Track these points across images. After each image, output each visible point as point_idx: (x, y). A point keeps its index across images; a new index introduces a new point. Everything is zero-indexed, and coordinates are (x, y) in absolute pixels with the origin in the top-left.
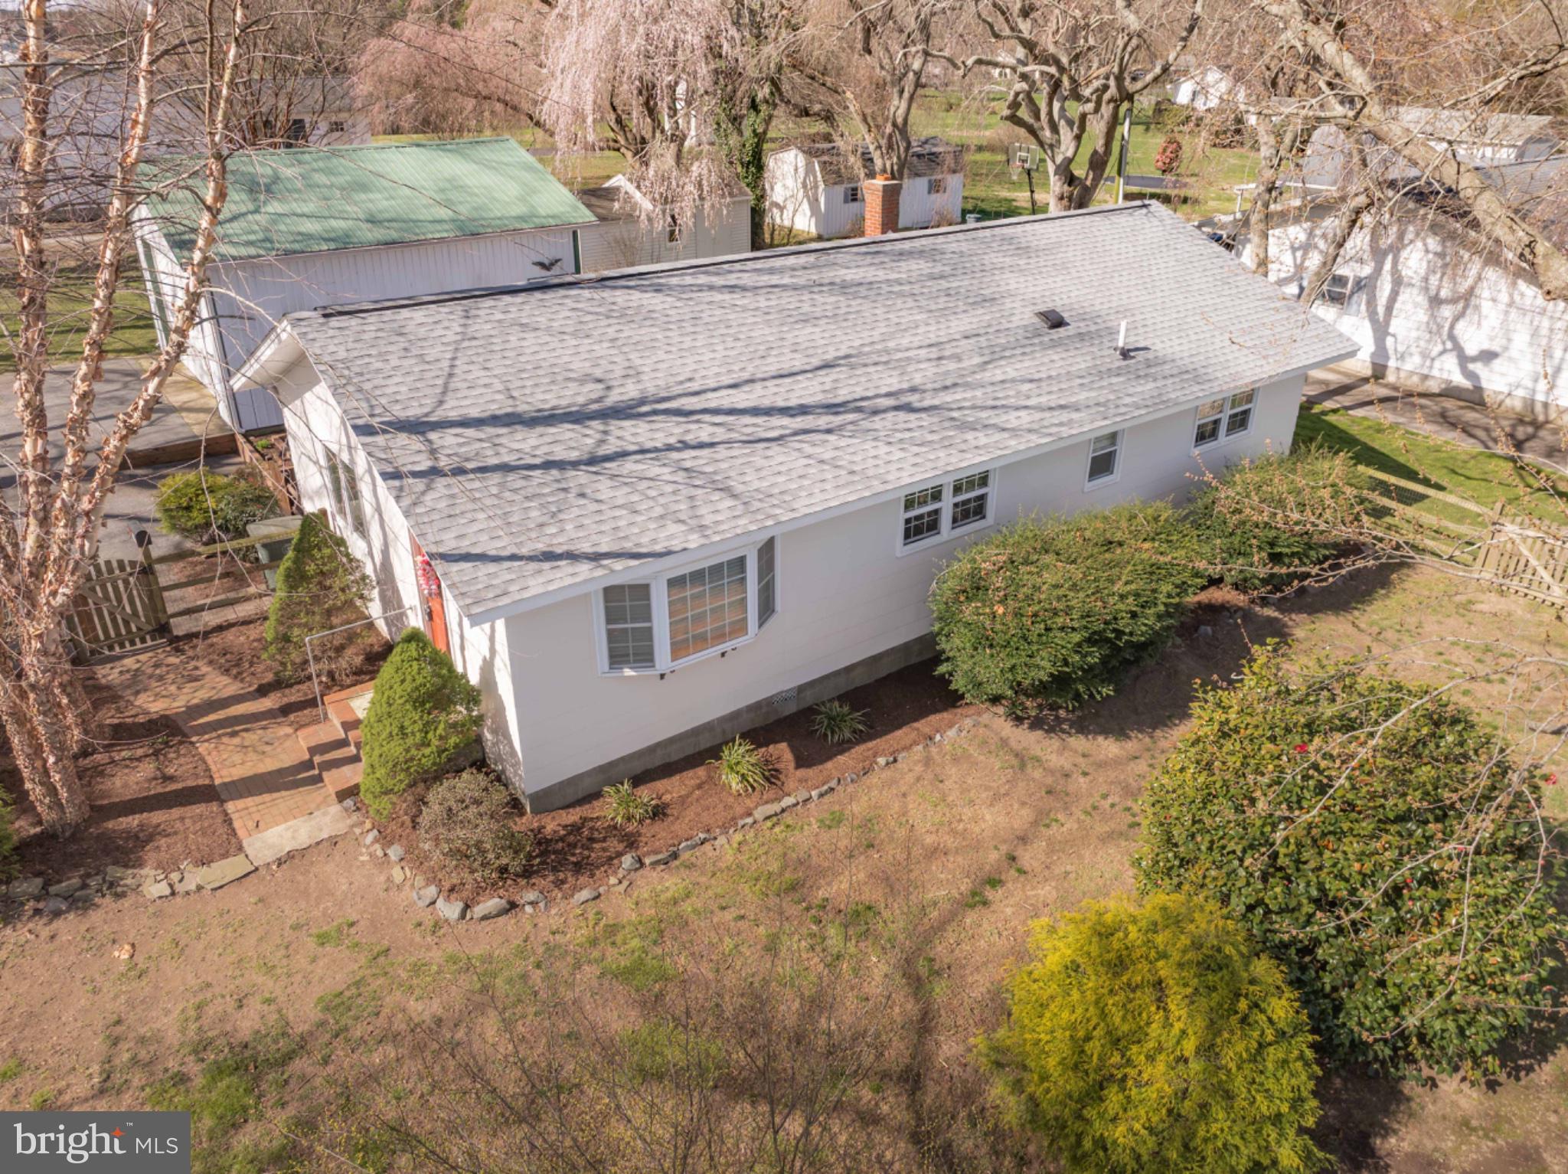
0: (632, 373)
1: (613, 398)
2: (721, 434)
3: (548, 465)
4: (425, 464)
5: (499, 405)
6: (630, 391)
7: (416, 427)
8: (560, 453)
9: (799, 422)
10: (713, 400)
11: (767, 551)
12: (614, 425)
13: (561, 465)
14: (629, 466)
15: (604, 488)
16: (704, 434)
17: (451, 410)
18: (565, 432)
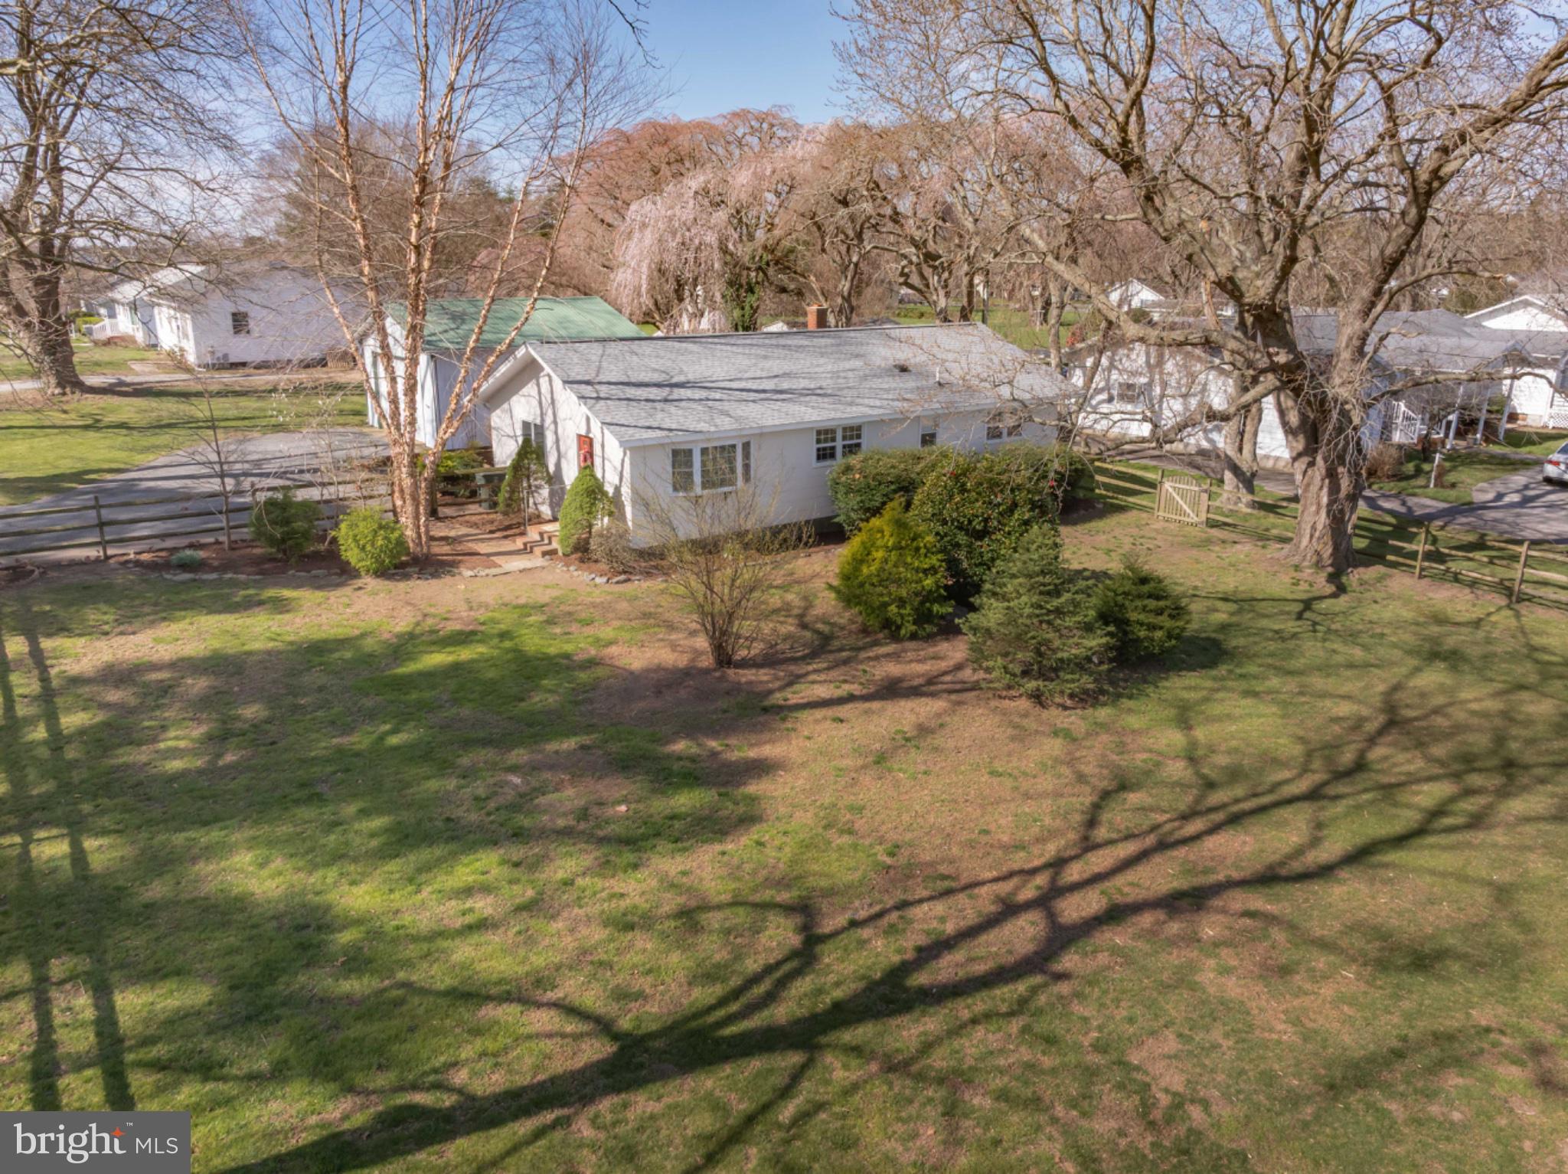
0: (681, 372)
1: (675, 380)
2: (725, 397)
3: (647, 400)
4: (594, 395)
5: (624, 379)
6: (681, 379)
7: (588, 383)
8: (652, 397)
9: (763, 396)
10: (722, 385)
11: (746, 446)
12: (676, 390)
13: (653, 401)
14: (683, 404)
15: (673, 409)
16: (718, 396)
17: (602, 378)
18: (654, 390)
